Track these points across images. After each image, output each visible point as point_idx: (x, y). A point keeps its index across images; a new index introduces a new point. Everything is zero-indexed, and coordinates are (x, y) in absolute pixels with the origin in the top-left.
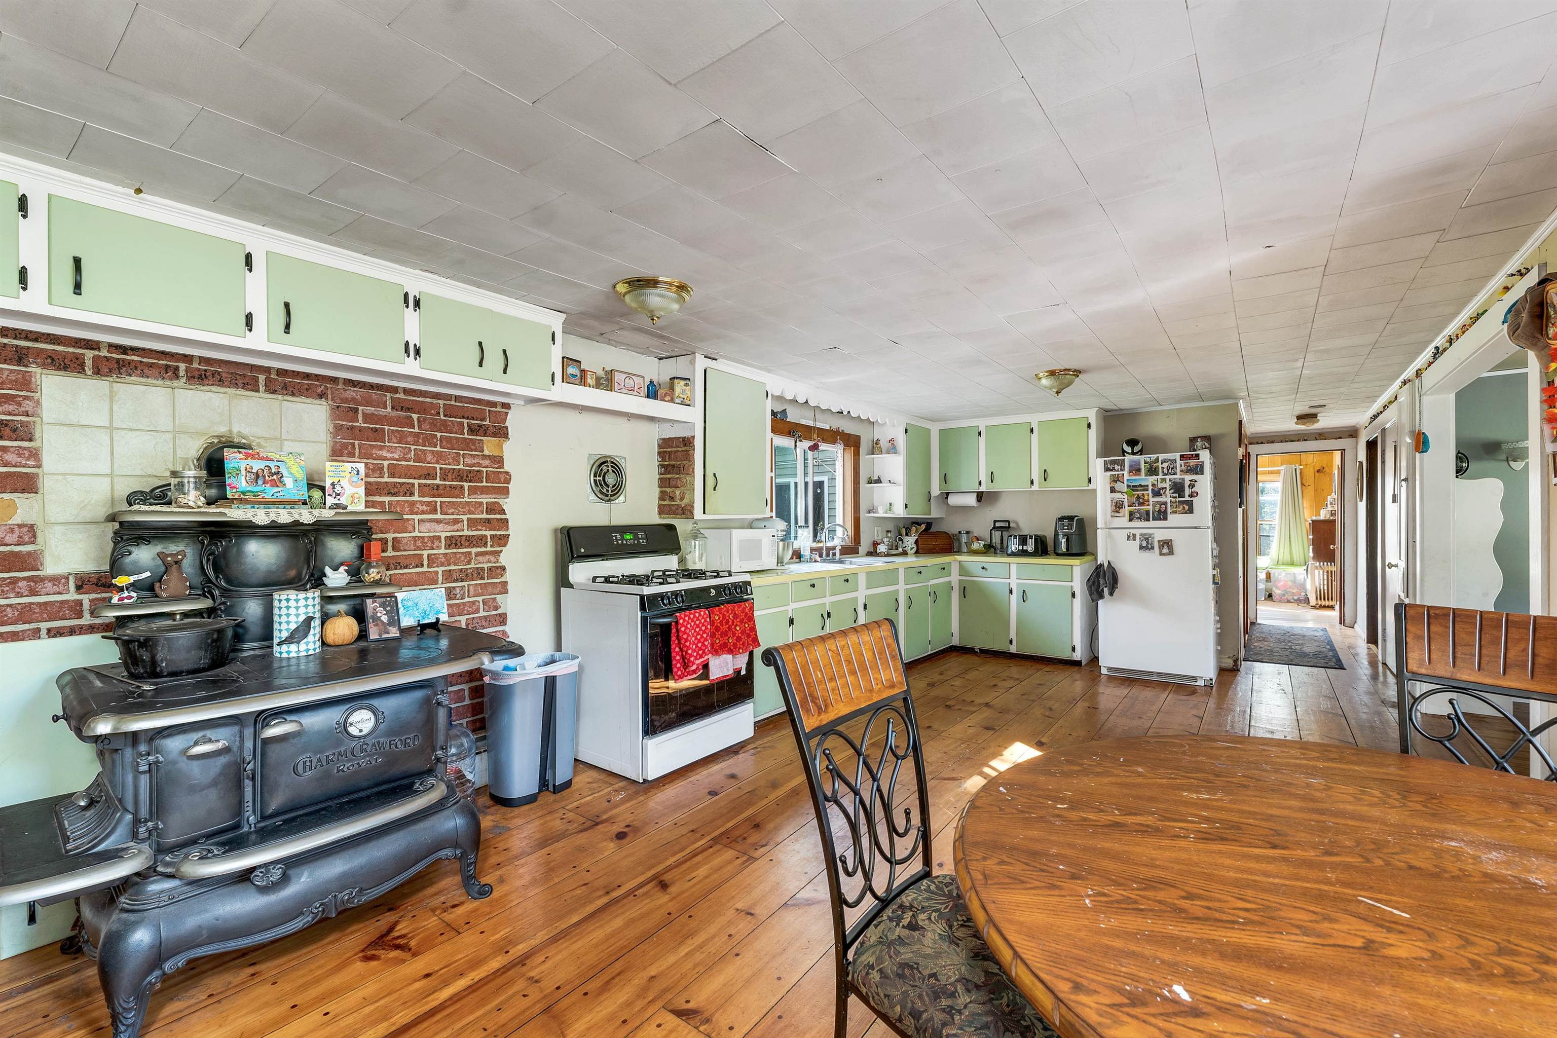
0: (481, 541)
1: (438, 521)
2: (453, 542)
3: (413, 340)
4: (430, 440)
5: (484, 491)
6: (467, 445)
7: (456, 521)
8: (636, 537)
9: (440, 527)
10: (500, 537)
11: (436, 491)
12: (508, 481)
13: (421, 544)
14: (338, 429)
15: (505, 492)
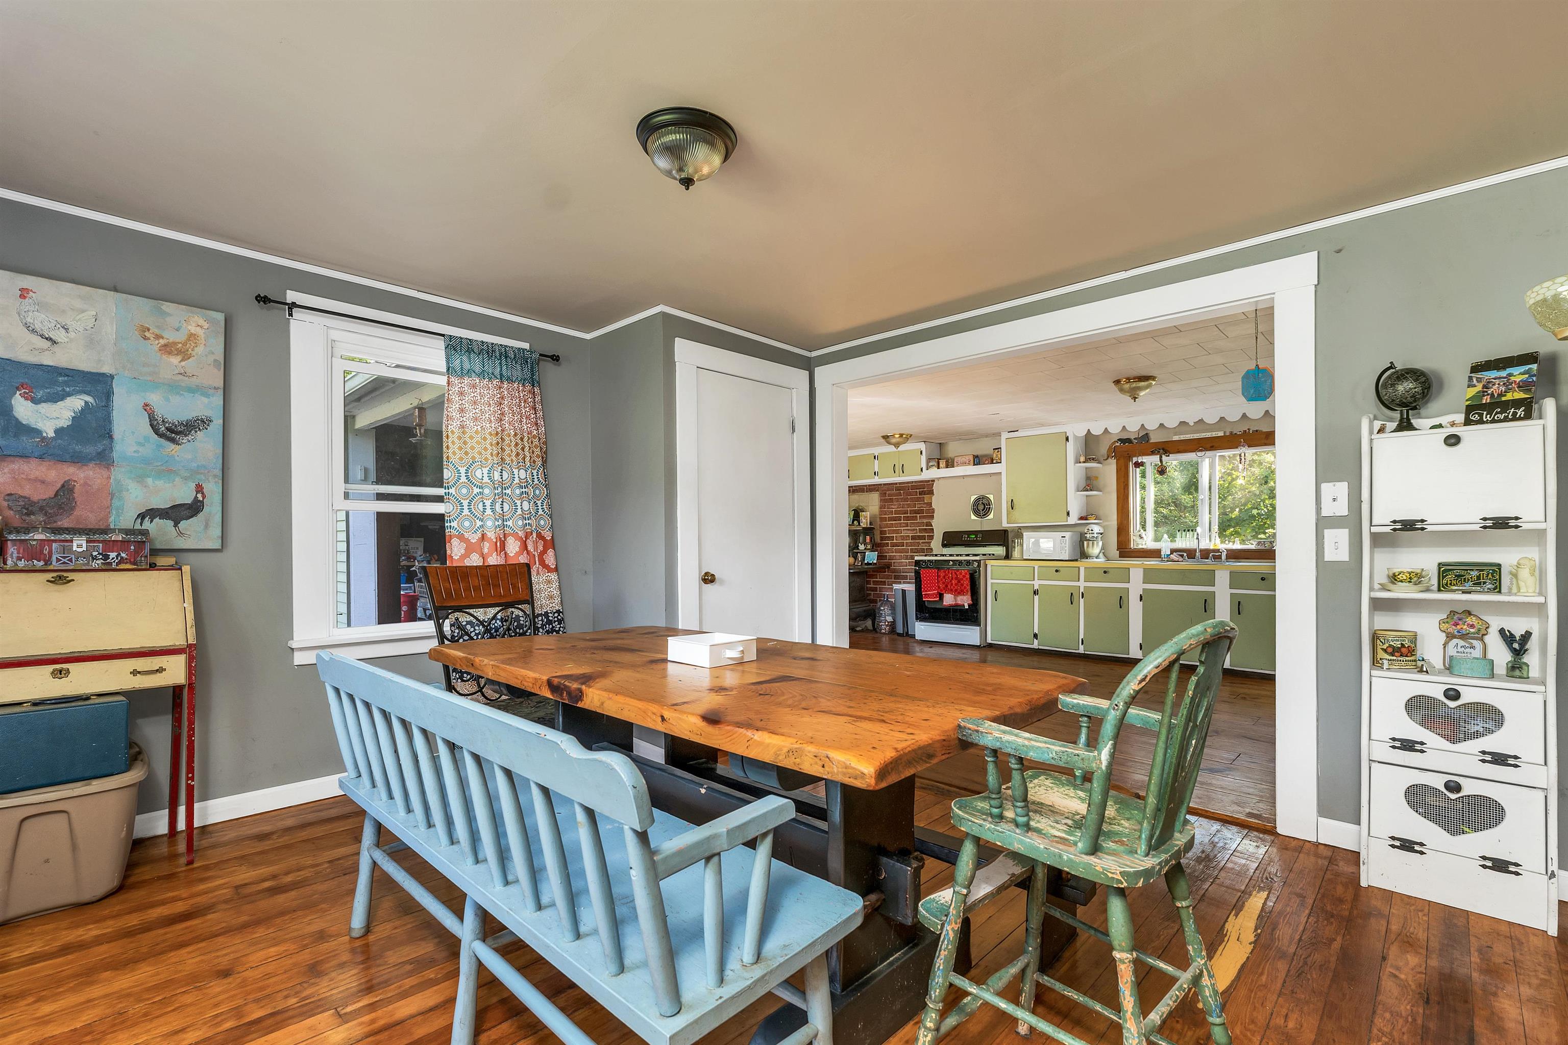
0: (923, 538)
1: (908, 530)
2: (913, 538)
3: (876, 470)
4: (906, 500)
5: (924, 517)
6: (918, 499)
7: (914, 530)
8: (976, 537)
9: (909, 532)
10: (930, 536)
11: (907, 518)
12: (933, 512)
13: (903, 538)
14: (881, 500)
15: (932, 517)
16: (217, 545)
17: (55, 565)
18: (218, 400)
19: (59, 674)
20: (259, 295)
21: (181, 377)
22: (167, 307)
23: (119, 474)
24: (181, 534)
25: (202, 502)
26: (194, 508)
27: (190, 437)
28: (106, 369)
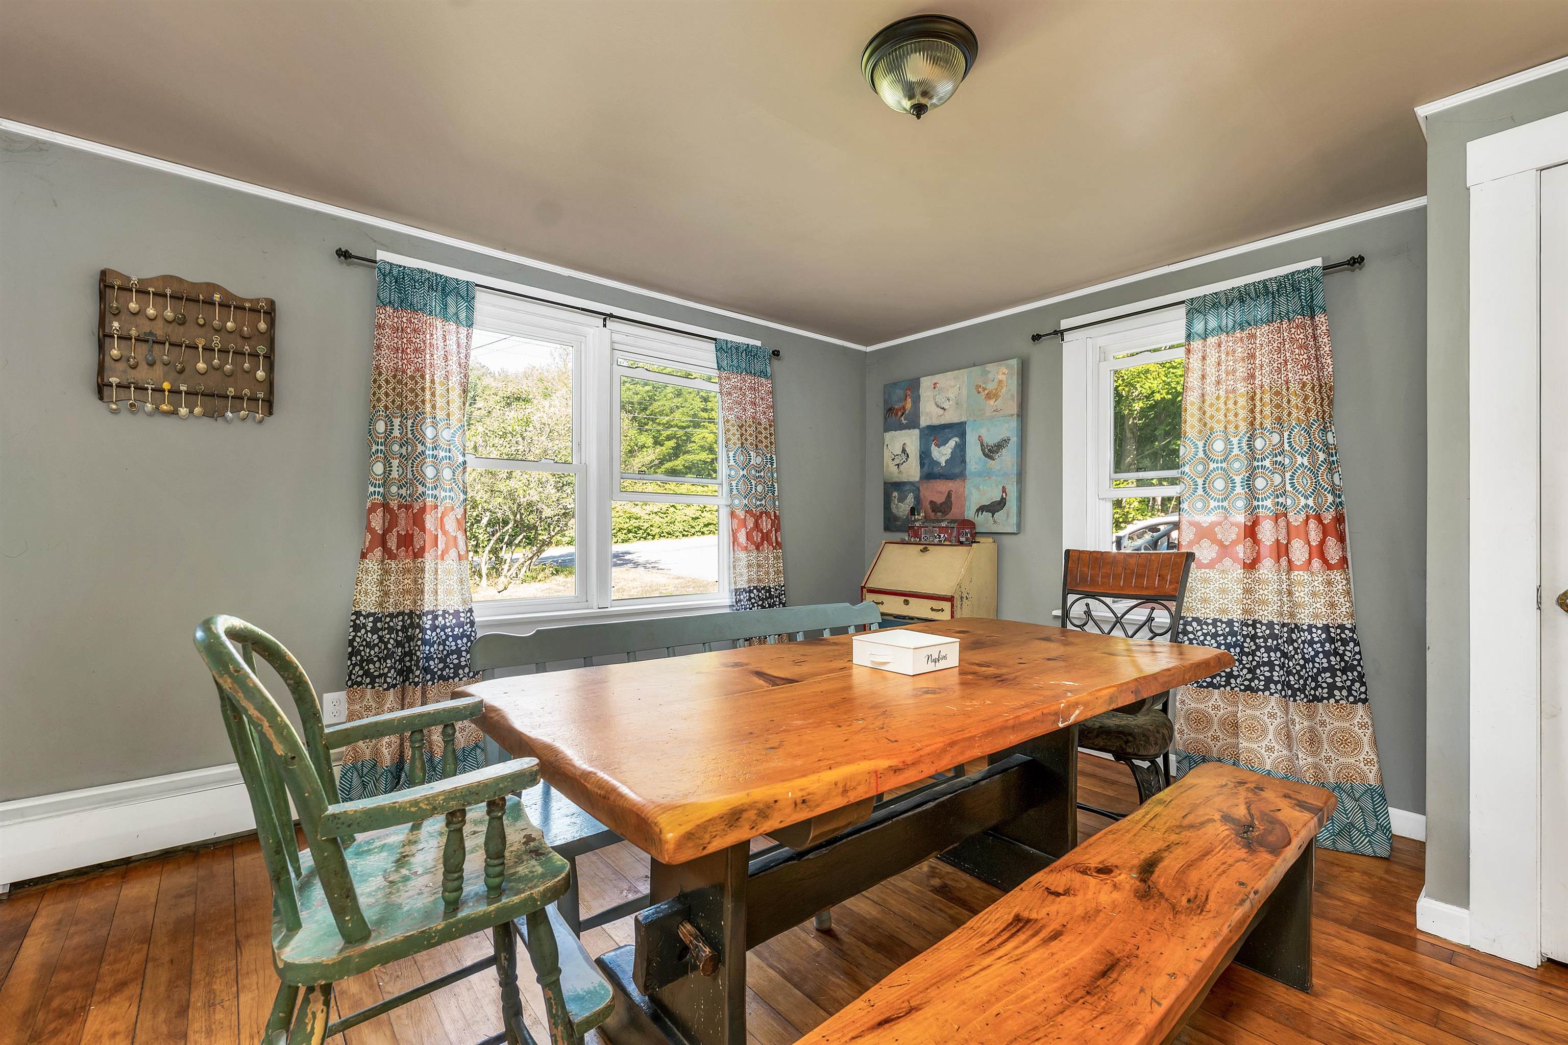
16: (1014, 530)
17: (923, 541)
18: (1014, 423)
19: (906, 602)
20: (1033, 336)
21: (995, 413)
22: (989, 367)
23: (968, 484)
24: (995, 522)
25: (1005, 499)
26: (1000, 504)
27: (999, 454)
28: (963, 419)
